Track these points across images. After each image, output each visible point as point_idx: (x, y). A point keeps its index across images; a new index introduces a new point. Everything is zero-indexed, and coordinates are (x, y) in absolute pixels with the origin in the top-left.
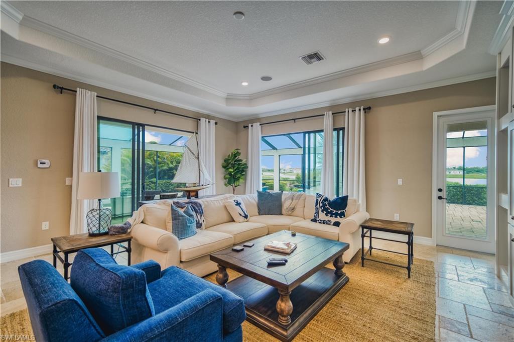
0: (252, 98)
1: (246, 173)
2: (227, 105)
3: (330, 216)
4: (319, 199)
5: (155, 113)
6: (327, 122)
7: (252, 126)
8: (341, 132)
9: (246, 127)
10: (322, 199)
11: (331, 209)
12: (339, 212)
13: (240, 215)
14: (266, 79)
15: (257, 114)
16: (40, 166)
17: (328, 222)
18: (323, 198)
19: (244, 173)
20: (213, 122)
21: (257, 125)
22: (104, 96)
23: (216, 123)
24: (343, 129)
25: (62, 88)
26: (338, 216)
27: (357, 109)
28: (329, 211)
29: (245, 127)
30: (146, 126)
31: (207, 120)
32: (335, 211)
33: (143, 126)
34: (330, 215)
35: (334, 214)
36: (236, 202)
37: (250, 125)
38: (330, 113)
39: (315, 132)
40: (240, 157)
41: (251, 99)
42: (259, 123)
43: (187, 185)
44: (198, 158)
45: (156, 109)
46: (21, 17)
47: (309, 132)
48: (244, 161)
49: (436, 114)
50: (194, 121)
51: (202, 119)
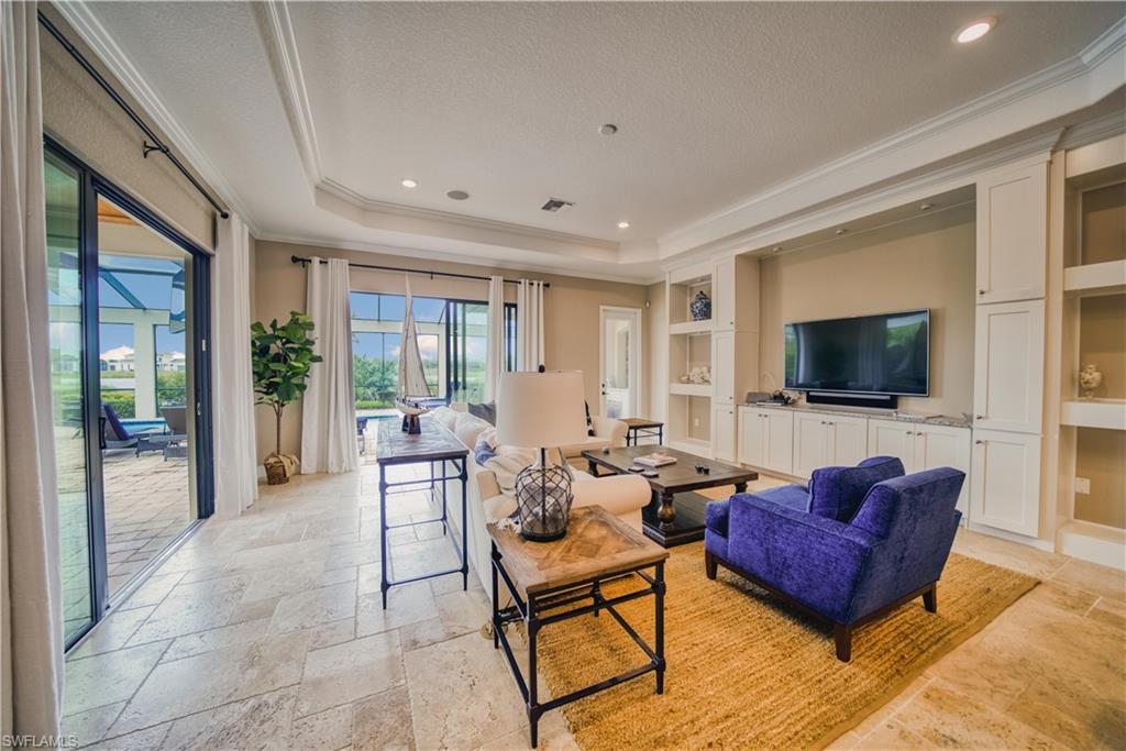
6: (495, 291)
8: (513, 310)
9: (301, 261)
15: (338, 240)
21: (339, 267)
24: (515, 306)
27: (535, 282)
29: (295, 259)
37: (316, 260)
38: (501, 278)
39: (464, 302)
47: (456, 301)
49: (602, 307)
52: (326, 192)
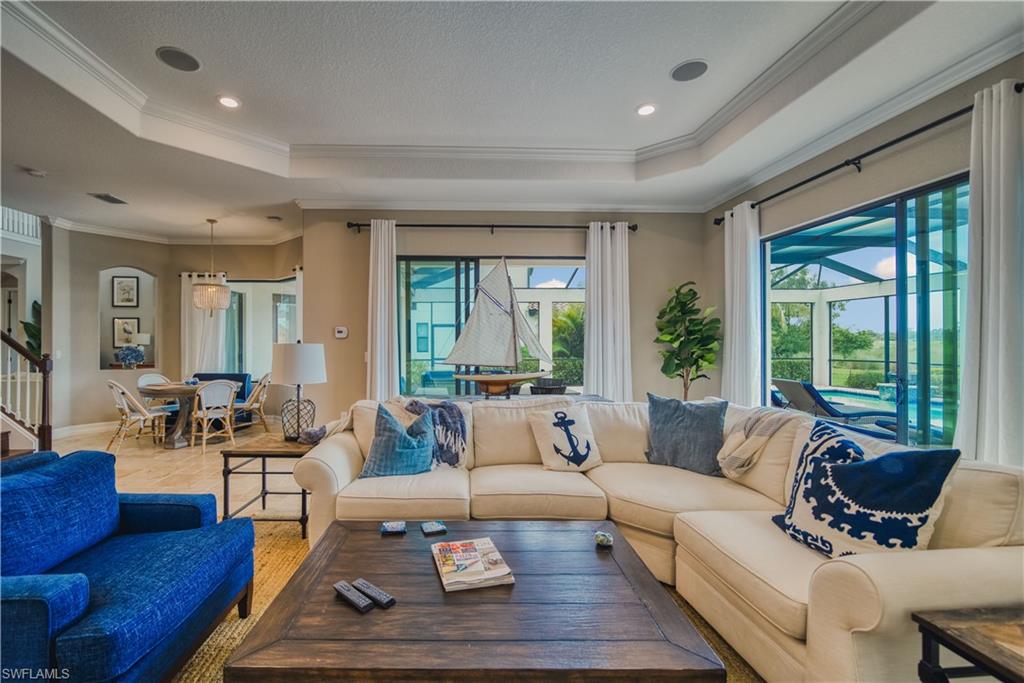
0: (700, 141)
1: (722, 346)
2: (637, 179)
3: (832, 524)
4: (813, 446)
5: (492, 232)
7: (732, 215)
9: (719, 221)
10: (823, 449)
11: (839, 494)
12: (878, 516)
13: (558, 451)
14: (689, 71)
16: (338, 335)
17: (820, 544)
18: (828, 444)
19: (715, 345)
20: (622, 227)
21: (744, 214)
22: (409, 223)
23: (633, 228)
25: (359, 226)
26: (869, 536)
28: (832, 500)
29: (717, 222)
30: (481, 261)
31: (607, 225)
32: (854, 509)
33: (476, 260)
34: (829, 518)
35: (849, 519)
36: (561, 418)
40: (698, 304)
41: (700, 145)
42: (747, 204)
43: (481, 368)
44: (513, 312)
45: (492, 225)
46: (288, 149)
48: (707, 312)
50: (580, 232)
51: (592, 224)
52: (645, 161)
